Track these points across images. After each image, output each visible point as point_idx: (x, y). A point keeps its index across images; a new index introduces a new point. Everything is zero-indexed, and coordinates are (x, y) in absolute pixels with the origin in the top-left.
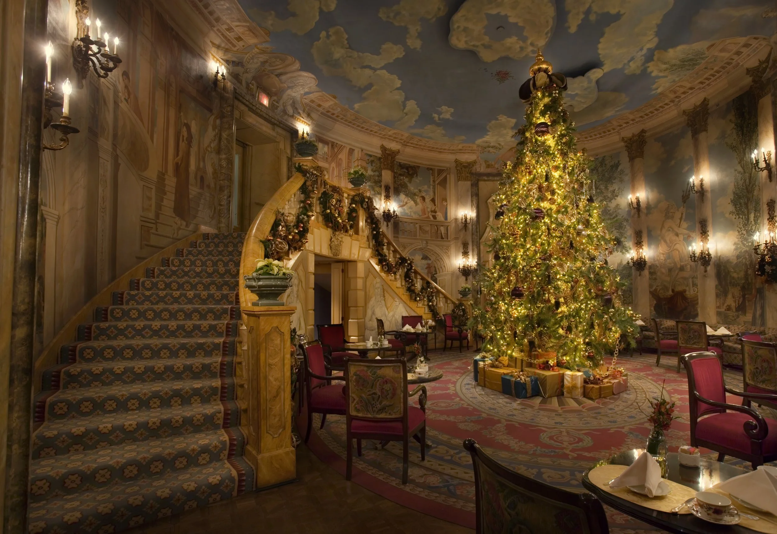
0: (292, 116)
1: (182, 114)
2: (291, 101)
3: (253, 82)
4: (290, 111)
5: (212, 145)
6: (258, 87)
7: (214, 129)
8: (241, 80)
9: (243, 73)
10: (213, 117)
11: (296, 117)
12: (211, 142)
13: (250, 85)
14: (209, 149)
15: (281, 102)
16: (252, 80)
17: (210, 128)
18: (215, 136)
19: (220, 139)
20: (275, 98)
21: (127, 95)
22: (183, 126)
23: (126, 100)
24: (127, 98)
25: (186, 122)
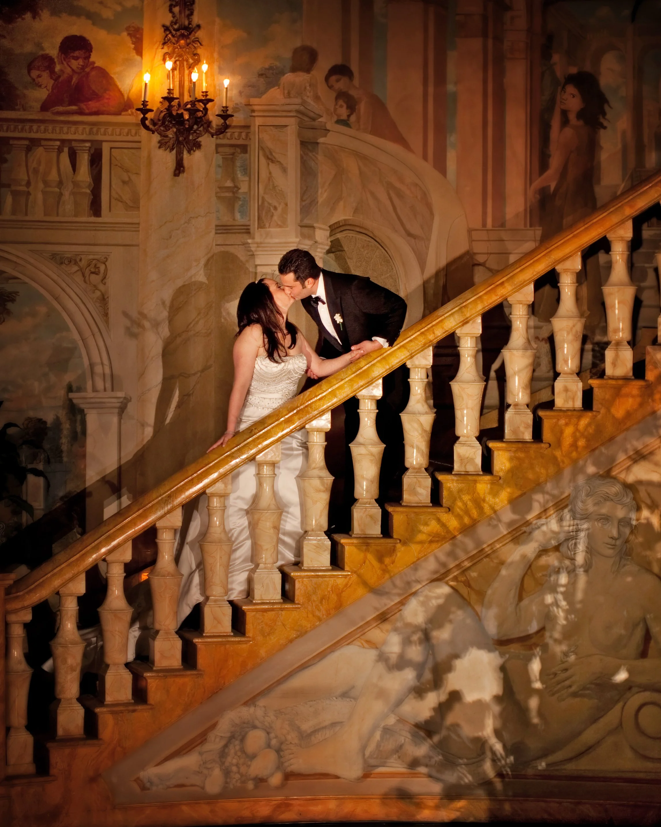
21: (343, 112)
22: (563, 88)
23: (345, 123)
24: (344, 117)
25: (573, 70)
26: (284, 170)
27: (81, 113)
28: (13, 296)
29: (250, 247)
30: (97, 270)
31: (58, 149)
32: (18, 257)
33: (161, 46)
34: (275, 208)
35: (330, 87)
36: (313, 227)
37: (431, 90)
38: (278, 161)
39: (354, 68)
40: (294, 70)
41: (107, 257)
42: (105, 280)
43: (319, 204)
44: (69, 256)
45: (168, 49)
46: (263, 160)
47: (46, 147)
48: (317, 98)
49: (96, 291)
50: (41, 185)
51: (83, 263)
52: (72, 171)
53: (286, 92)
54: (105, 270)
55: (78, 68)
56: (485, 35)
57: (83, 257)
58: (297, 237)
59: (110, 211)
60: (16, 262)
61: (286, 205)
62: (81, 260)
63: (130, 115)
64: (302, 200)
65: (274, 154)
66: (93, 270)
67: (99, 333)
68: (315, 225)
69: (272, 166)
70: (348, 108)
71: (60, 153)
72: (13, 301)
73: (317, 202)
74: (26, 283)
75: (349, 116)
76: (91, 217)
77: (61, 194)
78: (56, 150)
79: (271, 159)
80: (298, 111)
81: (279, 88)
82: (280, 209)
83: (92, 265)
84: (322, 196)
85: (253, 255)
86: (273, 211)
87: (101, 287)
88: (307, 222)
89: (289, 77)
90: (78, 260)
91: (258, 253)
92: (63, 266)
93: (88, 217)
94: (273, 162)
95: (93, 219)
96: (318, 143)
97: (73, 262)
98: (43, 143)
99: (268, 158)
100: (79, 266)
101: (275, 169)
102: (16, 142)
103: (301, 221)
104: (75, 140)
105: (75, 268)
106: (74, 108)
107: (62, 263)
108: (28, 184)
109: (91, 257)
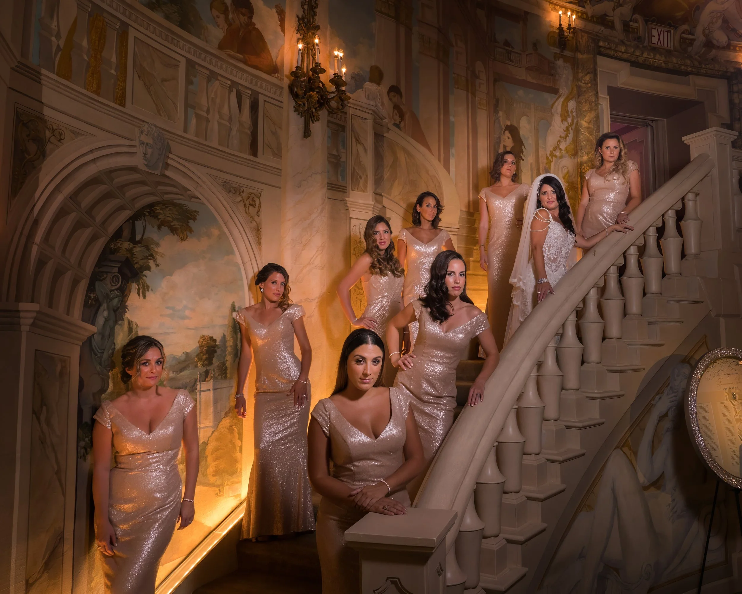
0: (728, 47)
1: (501, 113)
2: (720, 21)
3: (637, 16)
4: (721, 37)
5: (563, 146)
6: (646, 22)
7: (564, 119)
8: (613, 22)
9: (614, 10)
10: (561, 100)
11: (735, 47)
12: (559, 141)
13: (631, 23)
14: (558, 154)
15: (699, 30)
16: (633, 14)
17: (557, 121)
18: (567, 129)
19: (577, 132)
20: (685, 27)
21: (397, 118)
22: (504, 132)
23: (397, 126)
24: (398, 122)
25: (509, 123)
26: (365, 150)
27: (245, 63)
28: (195, 214)
29: (347, 203)
30: (254, 203)
31: (230, 87)
32: (199, 178)
33: (296, 32)
34: (361, 178)
35: (390, 99)
36: (381, 195)
37: (442, 117)
38: (362, 144)
39: (403, 90)
40: (371, 81)
41: (261, 192)
42: (260, 213)
43: (385, 179)
44: (235, 186)
45: (301, 36)
46: (354, 140)
47: (222, 82)
48: (383, 104)
49: (253, 221)
50: (217, 116)
51: (245, 195)
52: (239, 111)
53: (367, 95)
54: (259, 204)
55: (244, 23)
56: (467, 91)
57: (245, 189)
58: (373, 201)
59: (263, 154)
60: (198, 183)
61: (367, 176)
62: (243, 192)
63: (276, 78)
64: (376, 175)
65: (360, 137)
66: (251, 203)
67: (254, 259)
68: (383, 194)
69: (358, 145)
70: (400, 116)
71: (231, 92)
72: (194, 219)
73: (384, 179)
74: (203, 204)
75: (400, 122)
76: (251, 155)
77: (230, 130)
78: (228, 88)
79: (358, 141)
80: (373, 111)
81: (363, 91)
82: (363, 178)
83: (251, 198)
84: (386, 175)
85: (348, 210)
86: (360, 180)
87: (256, 218)
88: (378, 191)
89: (368, 85)
90: (241, 192)
91: (351, 209)
92: (231, 194)
93: (248, 155)
94: (359, 143)
95: (251, 158)
96: (384, 136)
97: (238, 192)
98: (219, 78)
99: (357, 140)
100: (242, 197)
101: (360, 148)
102: (201, 69)
103: (375, 190)
104: (241, 85)
105: (240, 198)
106: (241, 56)
107: (230, 192)
108: (208, 112)
109: (251, 191)
